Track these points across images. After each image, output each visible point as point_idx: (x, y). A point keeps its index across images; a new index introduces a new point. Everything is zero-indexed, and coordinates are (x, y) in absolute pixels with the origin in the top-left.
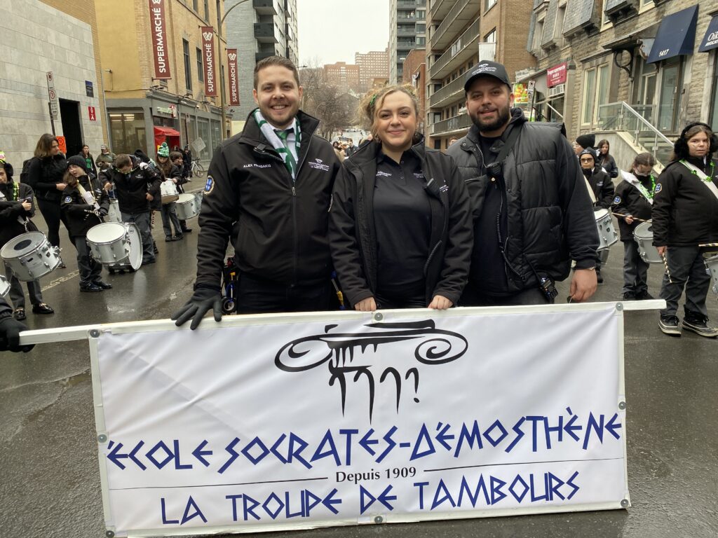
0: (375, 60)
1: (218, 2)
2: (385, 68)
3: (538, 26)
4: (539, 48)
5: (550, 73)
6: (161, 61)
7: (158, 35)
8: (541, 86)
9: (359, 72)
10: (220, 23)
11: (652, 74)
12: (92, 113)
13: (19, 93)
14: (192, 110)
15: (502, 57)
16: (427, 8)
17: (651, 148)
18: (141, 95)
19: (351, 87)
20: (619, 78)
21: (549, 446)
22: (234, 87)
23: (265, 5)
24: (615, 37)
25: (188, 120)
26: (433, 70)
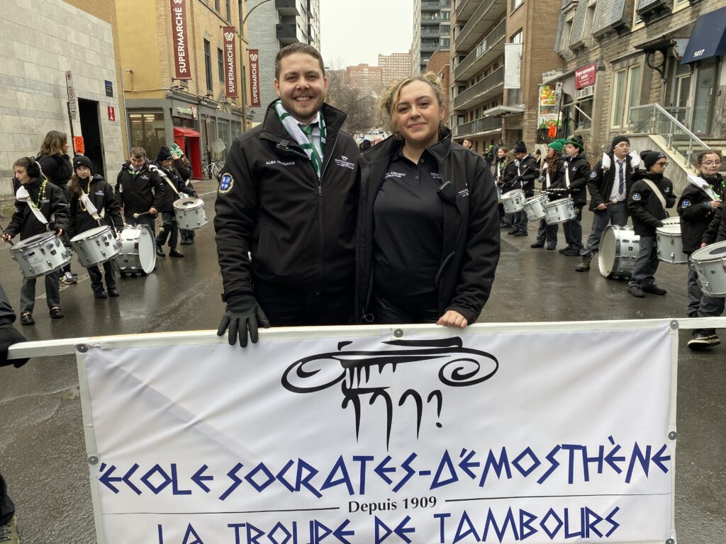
0: (399, 62)
1: (240, 2)
2: (408, 70)
3: (566, 26)
4: (567, 49)
5: (578, 74)
6: (181, 61)
7: (179, 35)
8: (569, 88)
9: (382, 72)
10: (241, 22)
11: (686, 75)
12: (111, 113)
13: (38, 92)
14: (213, 110)
15: (529, 58)
16: (452, 9)
17: (685, 152)
18: (161, 96)
19: (373, 89)
20: (651, 79)
21: (587, 479)
22: (255, 88)
23: (288, 6)
24: (648, 37)
25: (208, 121)
26: (457, 71)
